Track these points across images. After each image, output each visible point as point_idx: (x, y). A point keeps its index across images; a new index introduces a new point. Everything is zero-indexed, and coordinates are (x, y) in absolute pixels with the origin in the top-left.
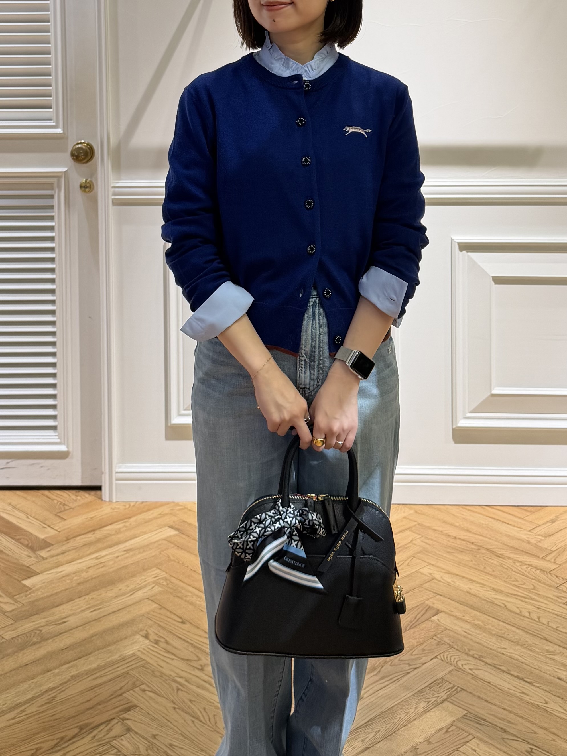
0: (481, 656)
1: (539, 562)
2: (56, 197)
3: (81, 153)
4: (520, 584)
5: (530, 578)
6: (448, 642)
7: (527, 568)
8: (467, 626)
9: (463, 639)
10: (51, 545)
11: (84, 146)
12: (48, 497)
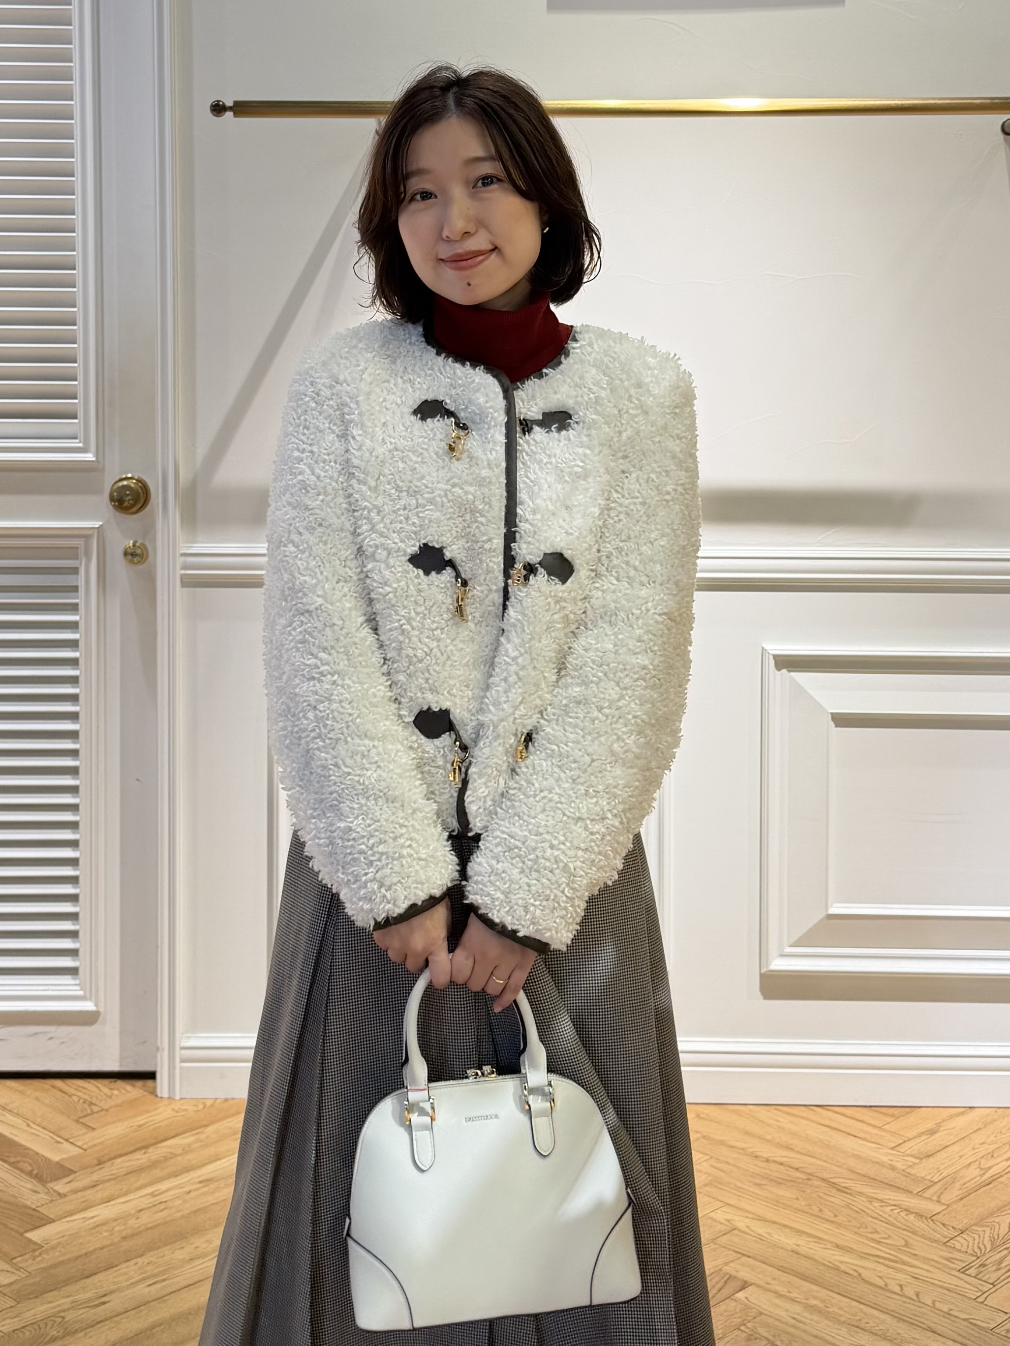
1: (913, 1201)
2: (82, 571)
3: (128, 495)
4: (883, 1238)
5: (899, 1228)
7: (892, 1210)
10: (72, 1172)
11: (132, 483)
12: (61, 1091)
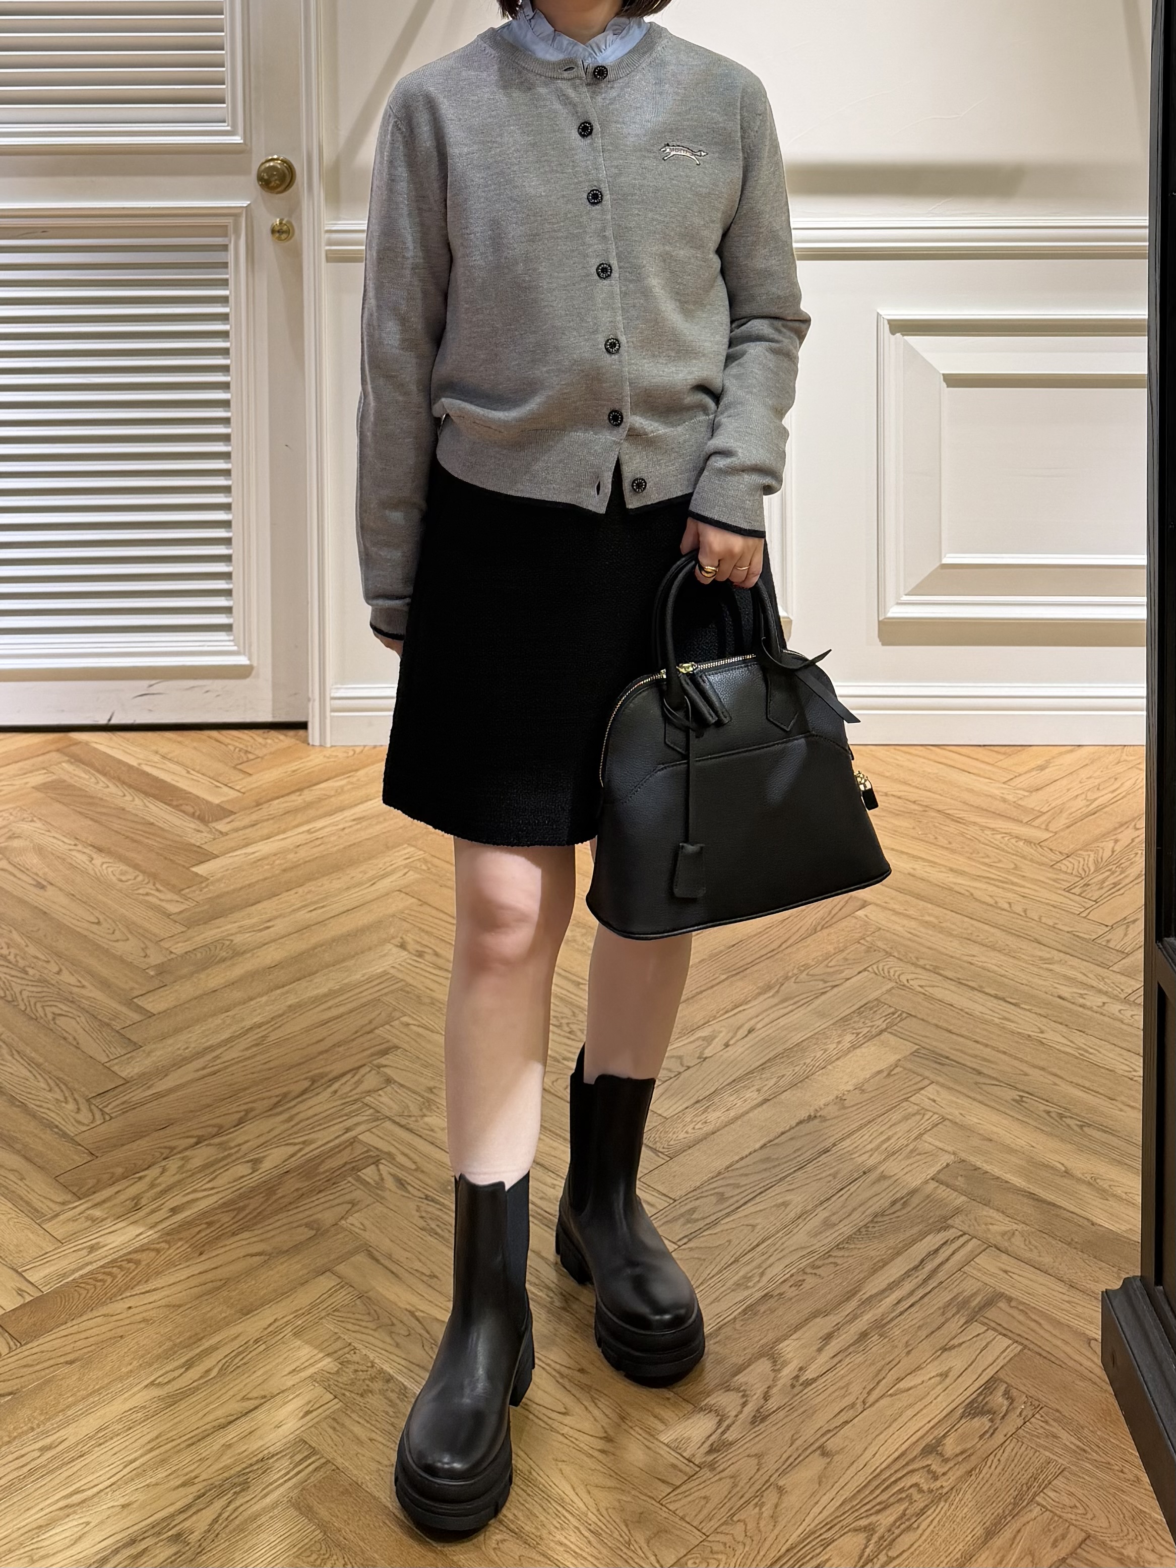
0: (936, 967)
6: (884, 947)
8: (913, 924)
9: (909, 943)
